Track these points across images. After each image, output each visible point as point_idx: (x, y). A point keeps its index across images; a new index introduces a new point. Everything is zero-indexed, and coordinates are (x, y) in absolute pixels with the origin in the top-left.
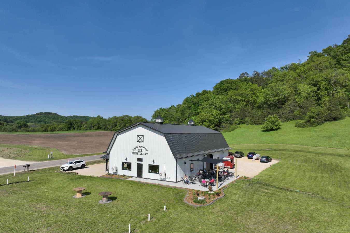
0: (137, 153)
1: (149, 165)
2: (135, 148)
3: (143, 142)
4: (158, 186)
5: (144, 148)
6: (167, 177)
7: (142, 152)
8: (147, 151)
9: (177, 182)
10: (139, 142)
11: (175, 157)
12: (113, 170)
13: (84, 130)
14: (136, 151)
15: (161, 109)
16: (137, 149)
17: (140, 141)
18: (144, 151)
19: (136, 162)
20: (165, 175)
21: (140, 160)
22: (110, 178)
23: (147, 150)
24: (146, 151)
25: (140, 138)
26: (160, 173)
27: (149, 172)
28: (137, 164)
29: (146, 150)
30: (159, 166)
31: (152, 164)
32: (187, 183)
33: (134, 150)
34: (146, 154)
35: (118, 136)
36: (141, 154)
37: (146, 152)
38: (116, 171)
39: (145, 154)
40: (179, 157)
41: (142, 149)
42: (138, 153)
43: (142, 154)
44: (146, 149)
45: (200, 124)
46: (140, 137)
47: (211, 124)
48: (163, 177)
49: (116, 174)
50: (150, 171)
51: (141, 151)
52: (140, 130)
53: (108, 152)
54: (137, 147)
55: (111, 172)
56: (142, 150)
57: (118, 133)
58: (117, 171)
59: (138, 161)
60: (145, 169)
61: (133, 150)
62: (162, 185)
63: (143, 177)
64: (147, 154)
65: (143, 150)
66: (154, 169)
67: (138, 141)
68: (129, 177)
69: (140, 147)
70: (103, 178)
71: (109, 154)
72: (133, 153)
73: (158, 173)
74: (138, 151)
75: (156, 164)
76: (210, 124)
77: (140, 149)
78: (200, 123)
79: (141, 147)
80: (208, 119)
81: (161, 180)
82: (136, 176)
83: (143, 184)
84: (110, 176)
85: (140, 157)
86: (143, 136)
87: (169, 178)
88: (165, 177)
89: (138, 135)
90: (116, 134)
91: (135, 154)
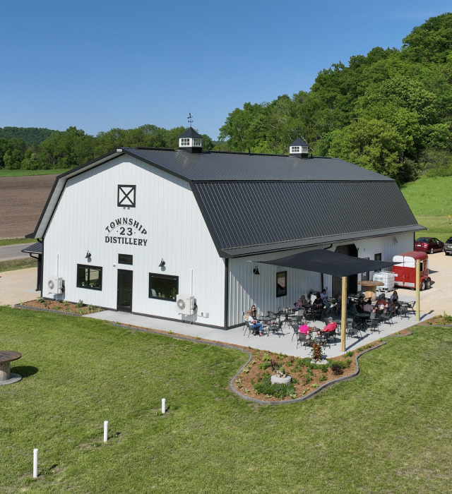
0: (118, 240)
1: (151, 275)
2: (112, 225)
3: (134, 205)
4: (167, 339)
5: (136, 224)
6: (199, 313)
7: (130, 237)
8: (144, 232)
9: (227, 328)
10: (124, 206)
11: (221, 254)
12: (52, 288)
13: (29, 169)
14: (115, 233)
15: (247, 106)
16: (118, 228)
17: (126, 202)
18: (137, 234)
19: (114, 266)
20: (192, 307)
21: (126, 259)
22: (39, 311)
23: (144, 230)
24: (142, 232)
25: (127, 196)
26: (180, 301)
27: (151, 296)
28: (119, 270)
29: (142, 229)
30: (177, 277)
31: (158, 271)
32: (257, 330)
33: (110, 228)
34: (143, 243)
35: (67, 189)
36: (128, 241)
37: (143, 237)
38: (60, 292)
39: (140, 243)
40: (232, 253)
41: (132, 227)
42: (121, 240)
43: (132, 241)
44: (141, 226)
45: (355, 151)
46: (127, 190)
47: (389, 150)
48: (188, 311)
49: (60, 298)
50: (153, 291)
51: (130, 233)
52: (127, 171)
53: (39, 235)
54: (119, 222)
55: (48, 293)
56: (132, 230)
57: (67, 179)
58: (63, 290)
59: (119, 262)
60: (140, 286)
61: (107, 228)
62: (180, 336)
63: (133, 311)
64: (145, 243)
65: (134, 229)
66: (164, 286)
67: (119, 205)
68: (95, 309)
69: (125, 221)
70: (23, 312)
71: (41, 241)
72: (108, 240)
73: (175, 301)
74: (121, 234)
75: (169, 271)
76: (385, 151)
77: (126, 226)
78: (353, 148)
79: (128, 221)
80: (377, 137)
81: (184, 322)
82: (115, 308)
83: (127, 331)
84: (42, 306)
85: (126, 249)
86: (134, 187)
87: (204, 315)
88: (192, 311)
89: (120, 187)
90: (61, 182)
91: (114, 240)
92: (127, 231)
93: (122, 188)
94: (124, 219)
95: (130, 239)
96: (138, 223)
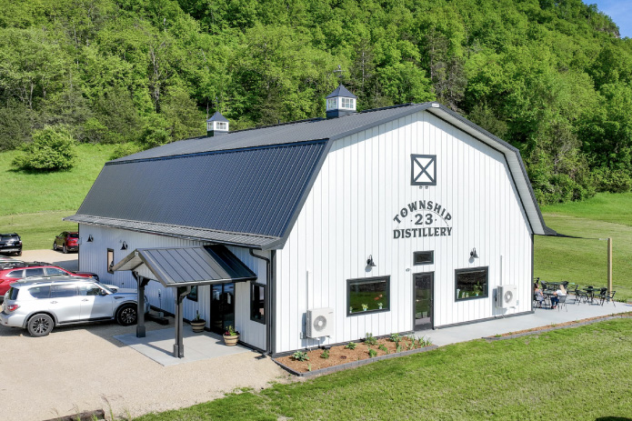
0: (412, 233)
1: (457, 271)
2: (404, 213)
3: (434, 182)
5: (438, 208)
7: (428, 226)
8: (448, 217)
9: (532, 311)
10: (421, 184)
14: (408, 223)
16: (412, 215)
17: (423, 178)
18: (439, 222)
19: (408, 270)
21: (423, 257)
23: (448, 214)
24: (446, 218)
25: (423, 171)
26: (492, 293)
27: (457, 298)
28: (415, 275)
29: (445, 214)
30: (487, 268)
31: (466, 264)
33: (400, 218)
34: (446, 233)
36: (427, 232)
37: (446, 223)
39: (443, 233)
41: (432, 212)
42: (417, 233)
43: (433, 232)
44: (444, 210)
46: (424, 162)
50: (461, 292)
51: (429, 221)
54: (413, 207)
56: (431, 216)
59: (415, 264)
60: (444, 288)
61: (396, 218)
63: (436, 324)
64: (449, 231)
65: (435, 216)
67: (414, 182)
69: (422, 205)
72: (397, 233)
73: (486, 296)
74: (417, 223)
75: (477, 262)
77: (424, 212)
79: (427, 206)
81: (495, 318)
82: (412, 327)
85: (423, 245)
86: (434, 158)
87: (516, 303)
89: (414, 157)
91: (406, 233)
92: (425, 219)
93: (418, 159)
94: (420, 202)
95: (430, 229)
96: (440, 206)
